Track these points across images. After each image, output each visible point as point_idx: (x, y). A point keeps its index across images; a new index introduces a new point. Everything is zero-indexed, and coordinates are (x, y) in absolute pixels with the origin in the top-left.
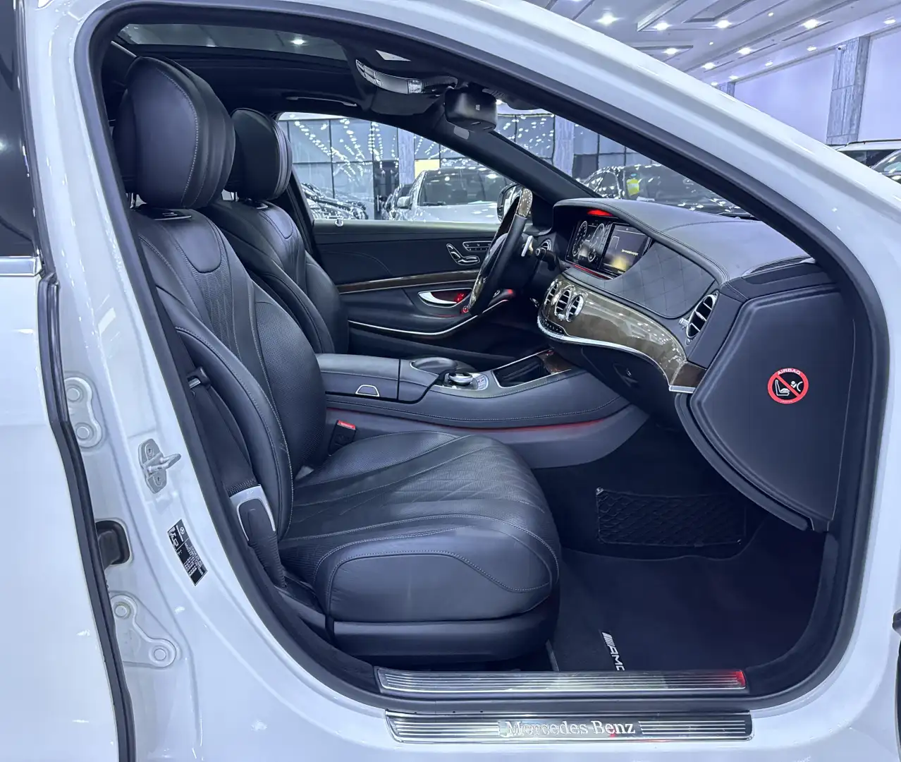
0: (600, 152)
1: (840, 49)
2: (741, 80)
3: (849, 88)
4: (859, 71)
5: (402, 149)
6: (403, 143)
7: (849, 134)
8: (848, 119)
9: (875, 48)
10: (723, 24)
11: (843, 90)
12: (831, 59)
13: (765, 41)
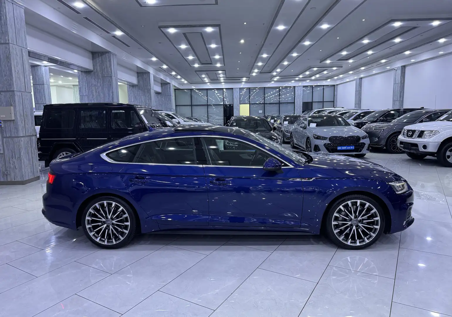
0: (313, 101)
1: (395, 70)
2: (364, 77)
3: (399, 84)
4: (402, 78)
5: (235, 100)
6: (235, 98)
7: (400, 100)
8: (399, 95)
9: (407, 70)
10: (351, 61)
11: (397, 84)
12: (393, 72)
13: (369, 65)
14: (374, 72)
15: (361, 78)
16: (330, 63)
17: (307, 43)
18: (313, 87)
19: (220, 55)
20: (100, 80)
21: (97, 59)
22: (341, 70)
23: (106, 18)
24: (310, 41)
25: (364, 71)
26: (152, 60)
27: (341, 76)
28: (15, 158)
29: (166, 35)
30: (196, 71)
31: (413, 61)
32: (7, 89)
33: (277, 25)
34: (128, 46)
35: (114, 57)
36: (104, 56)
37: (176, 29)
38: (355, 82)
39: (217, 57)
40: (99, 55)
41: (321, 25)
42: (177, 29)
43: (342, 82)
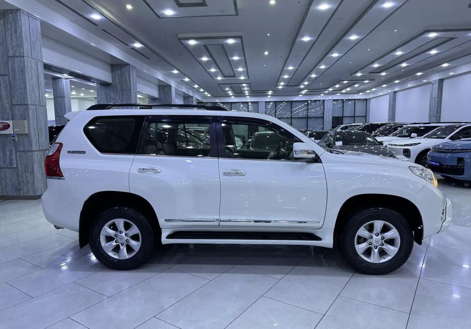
0: (344, 116)
1: (431, 83)
2: (398, 91)
4: (439, 92)
7: (437, 116)
8: (436, 110)
10: (383, 74)
11: (434, 99)
12: (429, 86)
13: (403, 78)
14: (410, 85)
15: (396, 92)
16: (361, 76)
17: (335, 55)
18: (343, 101)
19: (243, 68)
20: (118, 94)
21: (116, 72)
22: (374, 83)
23: (124, 30)
24: (339, 53)
25: (397, 85)
26: (173, 73)
27: (374, 89)
28: (28, 172)
29: (187, 47)
30: (219, 84)
31: (452, 74)
32: (21, 102)
33: (302, 37)
34: (148, 58)
35: (133, 70)
36: (123, 69)
37: (196, 41)
38: (388, 96)
39: (240, 69)
40: (118, 68)
41: (350, 36)
42: (198, 41)
43: (375, 96)
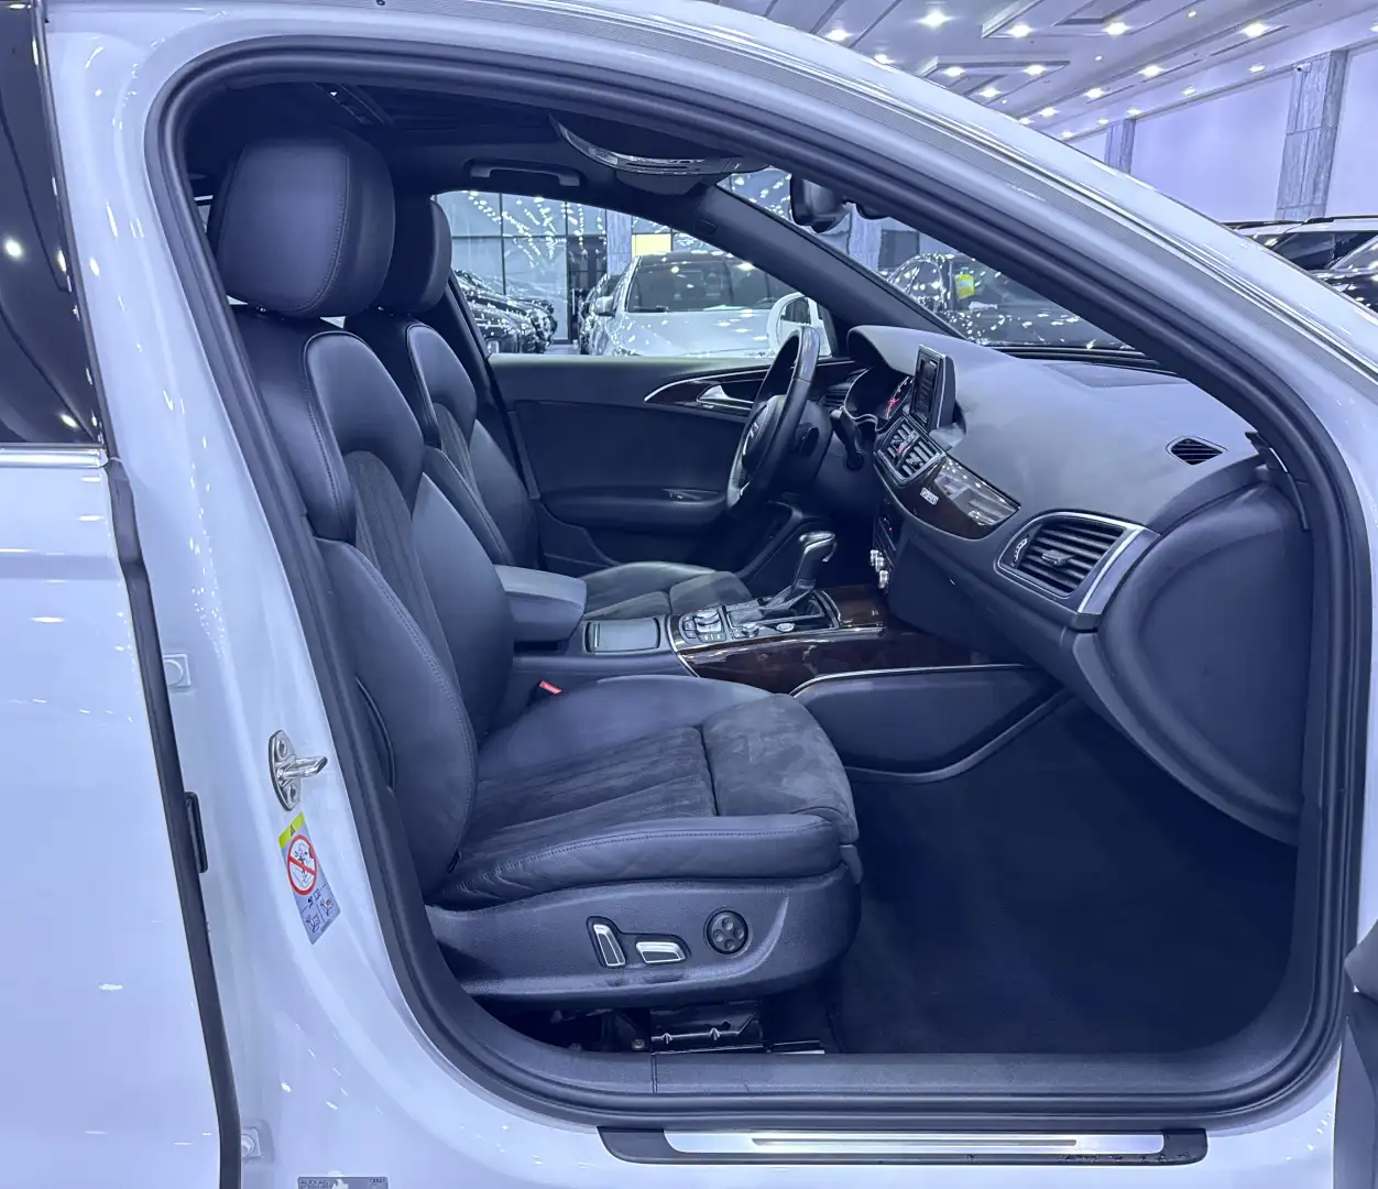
1: (1299, 69)
2: (1145, 115)
3: (1311, 132)
4: (1329, 105)
5: (612, 218)
7: (1312, 205)
9: (1356, 69)
10: (1116, 28)
11: (1304, 136)
12: (1286, 85)
14: (1189, 92)
15: (1134, 120)
16: (1030, 36)
22: (1060, 78)
27: (1048, 112)
38: (1103, 137)
